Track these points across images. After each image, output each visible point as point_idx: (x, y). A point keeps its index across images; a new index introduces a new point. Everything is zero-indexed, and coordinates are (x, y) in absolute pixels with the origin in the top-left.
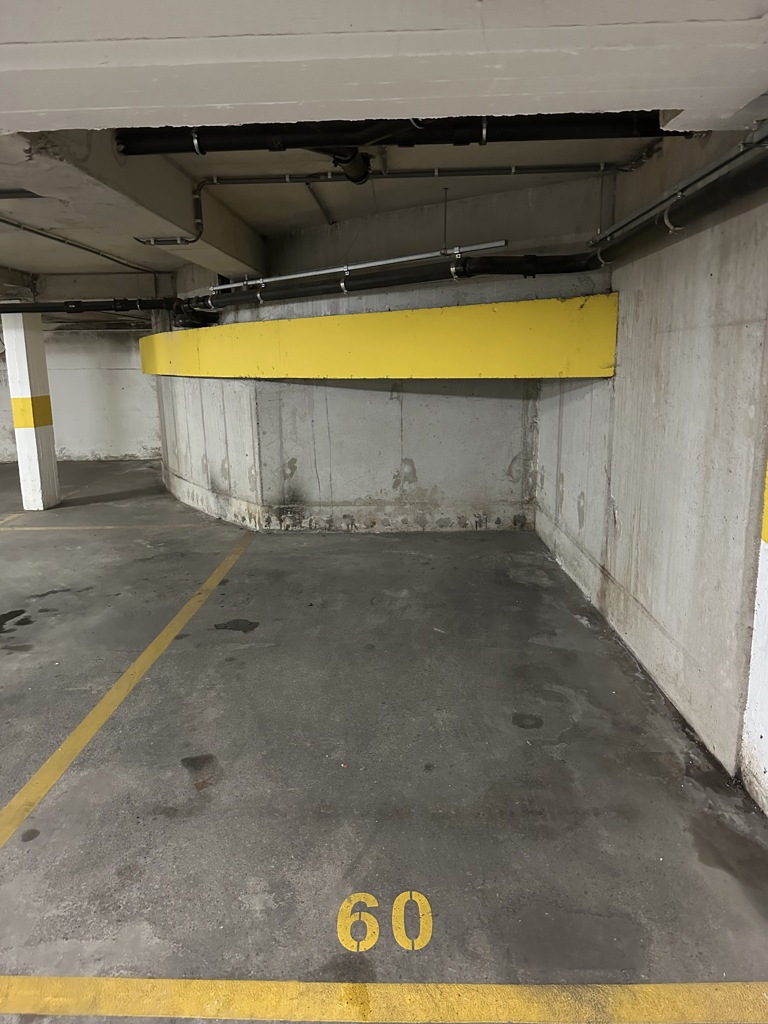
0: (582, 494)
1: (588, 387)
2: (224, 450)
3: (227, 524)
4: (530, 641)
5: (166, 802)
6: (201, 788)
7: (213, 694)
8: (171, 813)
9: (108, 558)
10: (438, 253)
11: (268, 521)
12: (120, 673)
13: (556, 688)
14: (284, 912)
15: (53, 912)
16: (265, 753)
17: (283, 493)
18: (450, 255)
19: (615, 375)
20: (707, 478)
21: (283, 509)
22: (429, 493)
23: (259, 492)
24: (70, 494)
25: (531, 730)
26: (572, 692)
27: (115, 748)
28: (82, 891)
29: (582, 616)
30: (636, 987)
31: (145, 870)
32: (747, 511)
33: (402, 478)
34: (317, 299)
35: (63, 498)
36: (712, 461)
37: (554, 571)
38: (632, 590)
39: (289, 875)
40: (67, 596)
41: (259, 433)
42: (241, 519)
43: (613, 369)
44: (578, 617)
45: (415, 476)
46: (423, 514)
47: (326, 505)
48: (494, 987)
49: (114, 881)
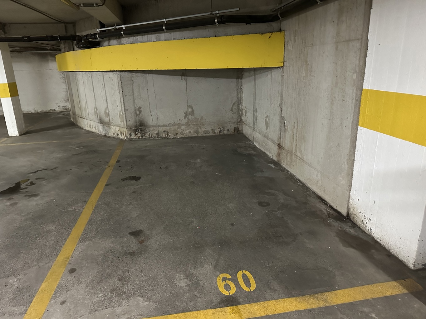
0: (267, 116)
1: (269, 72)
2: (106, 104)
3: (109, 137)
4: (254, 175)
5: (128, 250)
6: (142, 243)
7: (132, 206)
8: (133, 254)
9: (59, 155)
10: (209, 13)
11: (130, 135)
12: (86, 202)
13: (270, 191)
14: (195, 285)
15: (96, 299)
16: (164, 226)
17: (136, 122)
18: (213, 14)
19: (284, 66)
20: (332, 104)
21: (137, 129)
22: (199, 120)
23: (125, 122)
24: (29, 128)
25: (267, 207)
26: (277, 192)
27: (96, 232)
28: (105, 289)
29: (271, 164)
30: (336, 292)
31: (130, 278)
32: (352, 115)
33: (188, 114)
34: (149, 34)
35: (27, 130)
36: (335, 97)
37: (255, 148)
38: (294, 151)
39: (192, 271)
40: (46, 172)
41: (123, 96)
42: (116, 135)
43: (283, 63)
44: (270, 164)
45: (193, 113)
46: (198, 129)
47: (156, 127)
48: (285, 299)
49: (118, 284)
